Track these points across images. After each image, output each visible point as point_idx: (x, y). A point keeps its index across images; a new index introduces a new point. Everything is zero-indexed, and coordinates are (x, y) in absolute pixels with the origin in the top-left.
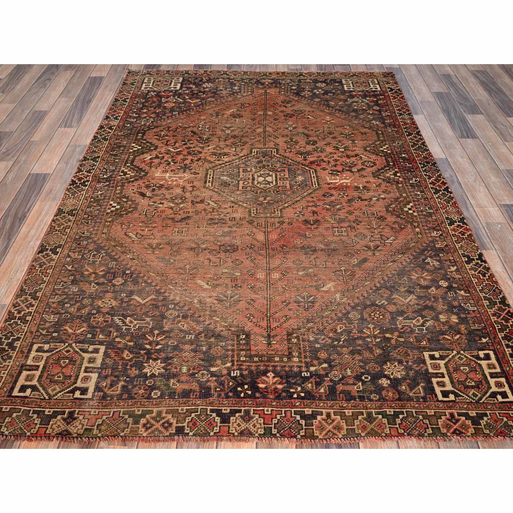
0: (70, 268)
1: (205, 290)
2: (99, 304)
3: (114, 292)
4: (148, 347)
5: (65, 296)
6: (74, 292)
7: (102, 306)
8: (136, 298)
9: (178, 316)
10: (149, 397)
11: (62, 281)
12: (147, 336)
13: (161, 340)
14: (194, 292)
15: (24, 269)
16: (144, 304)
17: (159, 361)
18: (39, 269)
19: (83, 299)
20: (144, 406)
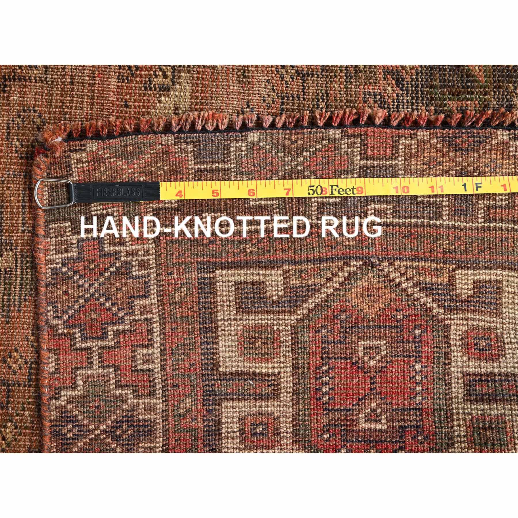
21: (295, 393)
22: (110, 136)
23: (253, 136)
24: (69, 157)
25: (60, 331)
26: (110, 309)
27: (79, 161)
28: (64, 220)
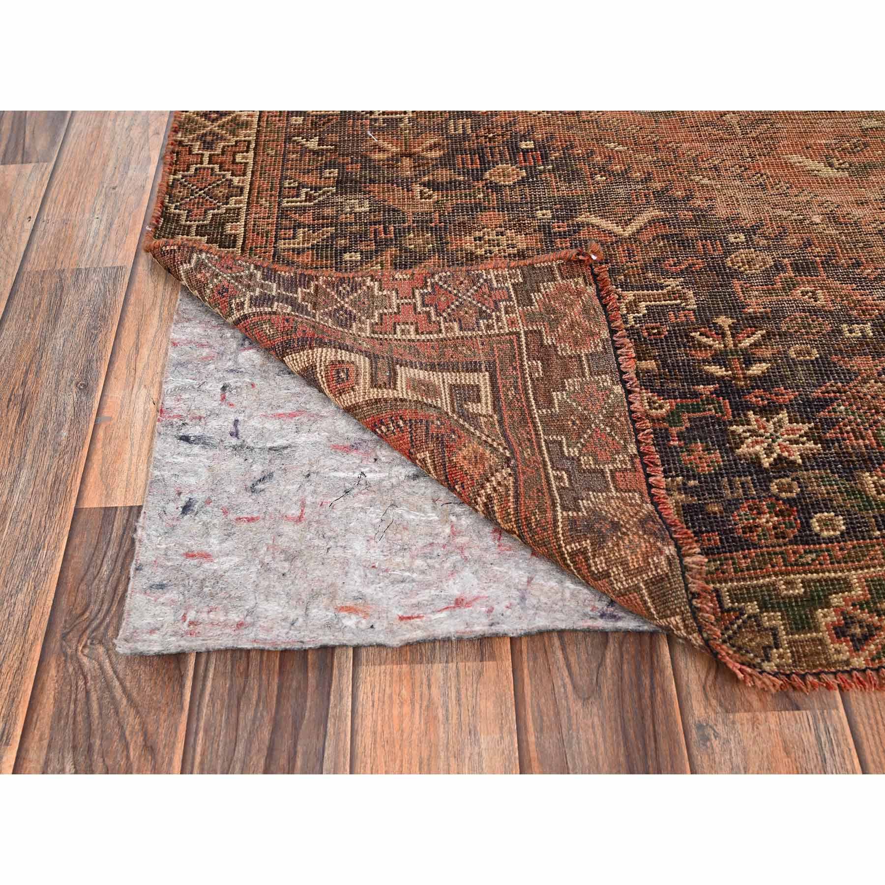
0: (313, 144)
1: (830, 183)
2: (468, 246)
3: (502, 207)
4: (717, 370)
5: (332, 230)
6: (358, 215)
7: (480, 252)
8: (594, 220)
9: (778, 267)
10: (807, 537)
11: (301, 186)
12: (696, 335)
13: (755, 345)
14: (795, 191)
15: (149, 159)
16: (634, 237)
17: (784, 415)
18: (207, 154)
19: (399, 233)
20: (806, 568)
21: (377, 401)
22: (600, 298)
23: (618, 389)
24: (579, 276)
25: (429, 280)
26: (448, 307)
27: (577, 283)
28: (524, 277)
